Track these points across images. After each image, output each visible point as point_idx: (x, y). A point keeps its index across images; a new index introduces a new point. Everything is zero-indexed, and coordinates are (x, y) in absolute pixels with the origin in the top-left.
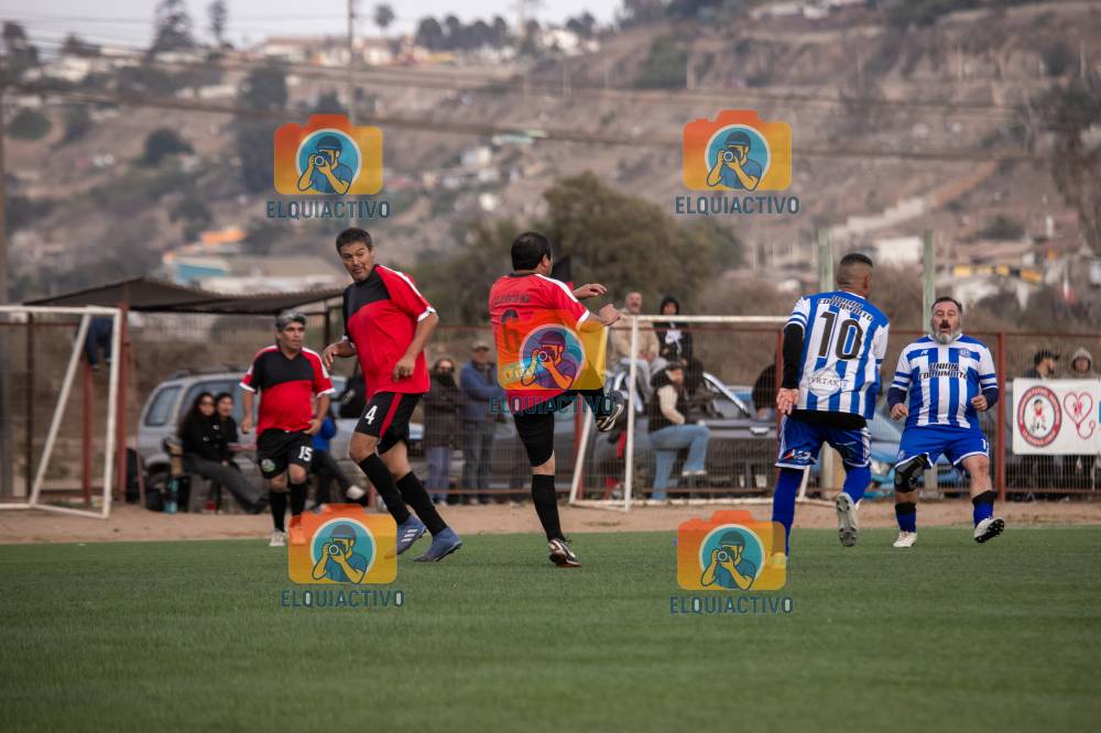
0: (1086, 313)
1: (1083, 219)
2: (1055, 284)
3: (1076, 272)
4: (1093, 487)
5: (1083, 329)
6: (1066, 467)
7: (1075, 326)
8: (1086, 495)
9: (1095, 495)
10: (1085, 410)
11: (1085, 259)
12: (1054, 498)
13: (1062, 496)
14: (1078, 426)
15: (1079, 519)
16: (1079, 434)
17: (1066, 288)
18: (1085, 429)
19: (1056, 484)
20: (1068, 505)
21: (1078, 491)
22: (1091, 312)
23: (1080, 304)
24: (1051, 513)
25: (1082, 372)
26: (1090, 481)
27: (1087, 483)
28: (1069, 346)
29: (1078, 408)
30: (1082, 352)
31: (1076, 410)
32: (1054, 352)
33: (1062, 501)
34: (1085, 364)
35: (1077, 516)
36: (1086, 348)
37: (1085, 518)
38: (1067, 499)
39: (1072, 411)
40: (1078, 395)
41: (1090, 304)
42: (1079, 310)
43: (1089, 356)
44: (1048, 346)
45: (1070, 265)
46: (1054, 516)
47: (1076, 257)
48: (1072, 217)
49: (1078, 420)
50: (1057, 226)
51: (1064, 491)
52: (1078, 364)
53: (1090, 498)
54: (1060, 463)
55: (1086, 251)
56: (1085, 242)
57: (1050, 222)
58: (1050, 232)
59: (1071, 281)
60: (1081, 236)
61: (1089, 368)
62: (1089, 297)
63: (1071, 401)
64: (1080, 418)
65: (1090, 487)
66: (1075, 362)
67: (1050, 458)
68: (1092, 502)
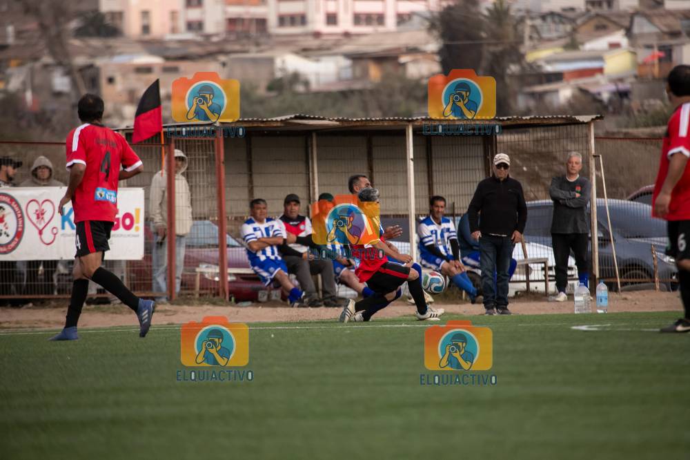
0: (49, 120)
1: (43, 27)
2: (18, 91)
3: (38, 80)
4: (56, 293)
5: (46, 137)
6: (29, 273)
7: (36, 134)
8: (49, 299)
9: (57, 300)
10: (47, 217)
11: (46, 66)
12: (17, 304)
13: (26, 302)
14: (40, 232)
15: (42, 325)
16: (42, 241)
17: (29, 96)
18: (47, 236)
19: (19, 290)
20: (31, 311)
21: (42, 296)
22: (55, 119)
23: (43, 112)
24: (14, 319)
25: (43, 180)
26: (52, 286)
27: (50, 289)
28: (31, 153)
29: (40, 215)
30: (43, 160)
31: (38, 218)
32: (16, 159)
33: (25, 307)
34: (46, 174)
35: (40, 321)
36: (47, 156)
37: (47, 322)
38: (31, 305)
39: (34, 218)
40: (41, 202)
41: (54, 112)
42: (42, 118)
43: (50, 164)
44: (11, 154)
45: (32, 72)
46: (17, 322)
47: (38, 65)
48: (32, 25)
49: (41, 227)
50: (19, 34)
51: (27, 297)
52: (39, 172)
53: (53, 303)
54: (24, 270)
55: (47, 59)
56: (46, 51)
57: (10, 29)
58: (11, 40)
59: (35, 90)
60: (42, 43)
61: (51, 175)
62: (52, 105)
63: (33, 207)
64: (43, 225)
65: (53, 293)
66: (36, 169)
67: (12, 264)
68: (55, 307)
